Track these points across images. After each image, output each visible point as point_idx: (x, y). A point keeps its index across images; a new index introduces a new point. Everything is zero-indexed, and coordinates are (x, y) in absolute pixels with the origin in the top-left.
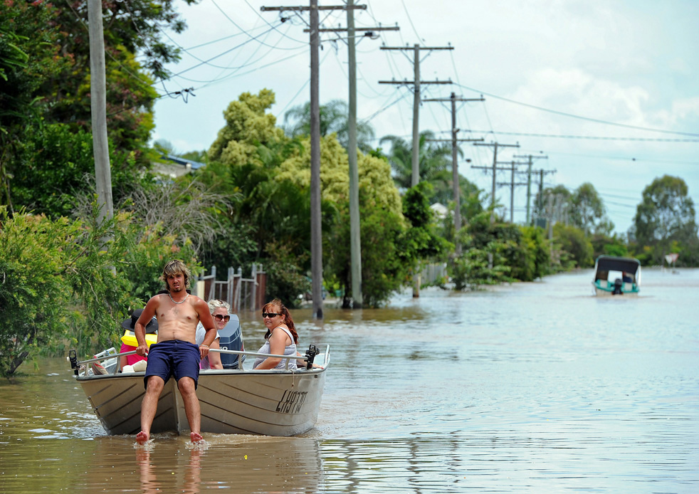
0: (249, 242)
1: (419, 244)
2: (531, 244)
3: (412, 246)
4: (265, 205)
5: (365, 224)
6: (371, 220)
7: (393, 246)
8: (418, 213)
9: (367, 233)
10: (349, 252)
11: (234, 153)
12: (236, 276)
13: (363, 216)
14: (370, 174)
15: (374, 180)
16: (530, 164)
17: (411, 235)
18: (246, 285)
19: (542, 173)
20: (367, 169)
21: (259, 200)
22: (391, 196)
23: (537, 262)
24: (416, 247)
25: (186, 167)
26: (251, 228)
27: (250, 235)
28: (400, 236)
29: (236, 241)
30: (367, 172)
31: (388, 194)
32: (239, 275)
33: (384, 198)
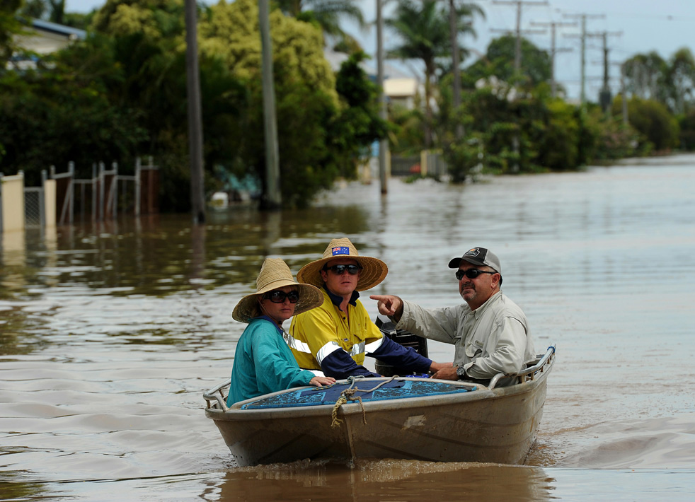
0: (139, 130)
1: (356, 127)
2: (573, 124)
3: (347, 131)
4: (158, 83)
5: (283, 105)
6: (290, 99)
7: (321, 130)
8: (355, 89)
9: (284, 117)
10: (262, 139)
11: (124, 20)
12: (108, 173)
13: (280, 96)
14: (294, 42)
15: (298, 50)
16: (584, 24)
17: (346, 117)
18: (124, 185)
19: (604, 36)
20: (290, 35)
21: (150, 78)
22: (320, 70)
23: (581, 146)
24: (352, 131)
25: (69, 40)
26: (141, 112)
27: (141, 121)
28: (333, 119)
29: (122, 129)
30: (291, 39)
31: (316, 66)
32: (114, 171)
33: (311, 72)
